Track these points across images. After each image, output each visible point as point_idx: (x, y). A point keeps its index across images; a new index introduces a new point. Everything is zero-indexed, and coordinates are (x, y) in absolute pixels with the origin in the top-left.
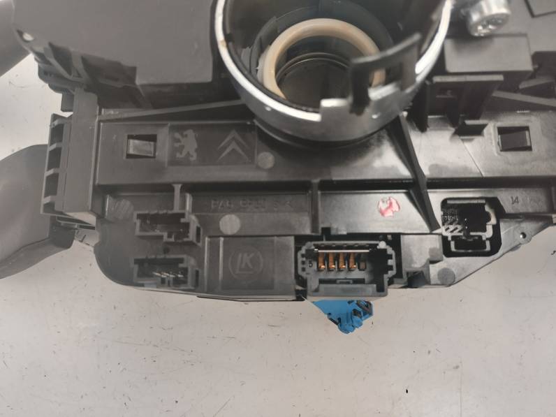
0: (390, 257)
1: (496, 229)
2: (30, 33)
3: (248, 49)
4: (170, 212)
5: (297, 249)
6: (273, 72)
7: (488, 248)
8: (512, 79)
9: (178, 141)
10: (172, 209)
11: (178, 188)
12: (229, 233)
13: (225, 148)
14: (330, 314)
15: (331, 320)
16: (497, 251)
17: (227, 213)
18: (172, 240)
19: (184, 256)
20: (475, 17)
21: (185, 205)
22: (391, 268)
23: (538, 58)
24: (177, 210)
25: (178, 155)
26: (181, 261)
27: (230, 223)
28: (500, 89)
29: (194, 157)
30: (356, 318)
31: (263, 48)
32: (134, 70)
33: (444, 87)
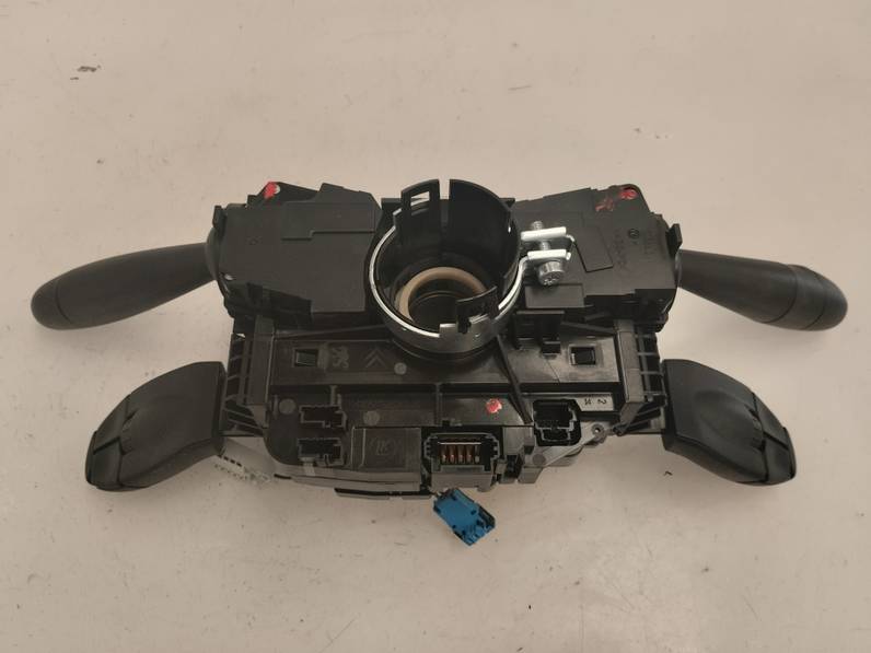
0: (496, 444)
1: (577, 425)
2: (230, 274)
3: (389, 289)
4: (326, 406)
5: (424, 438)
6: (407, 304)
7: (569, 438)
8: (572, 314)
9: (335, 354)
10: (329, 403)
11: (333, 388)
12: (371, 424)
13: (370, 359)
14: (454, 527)
15: (456, 533)
16: (577, 442)
17: (369, 410)
18: (329, 426)
19: (337, 438)
20: (542, 273)
21: (337, 401)
22: (496, 453)
23: (588, 299)
24: (332, 404)
25: (334, 365)
26: (336, 441)
27: (372, 417)
28: (564, 320)
29: (347, 366)
30: (478, 528)
31: (399, 287)
32: (309, 302)
33: (527, 318)
